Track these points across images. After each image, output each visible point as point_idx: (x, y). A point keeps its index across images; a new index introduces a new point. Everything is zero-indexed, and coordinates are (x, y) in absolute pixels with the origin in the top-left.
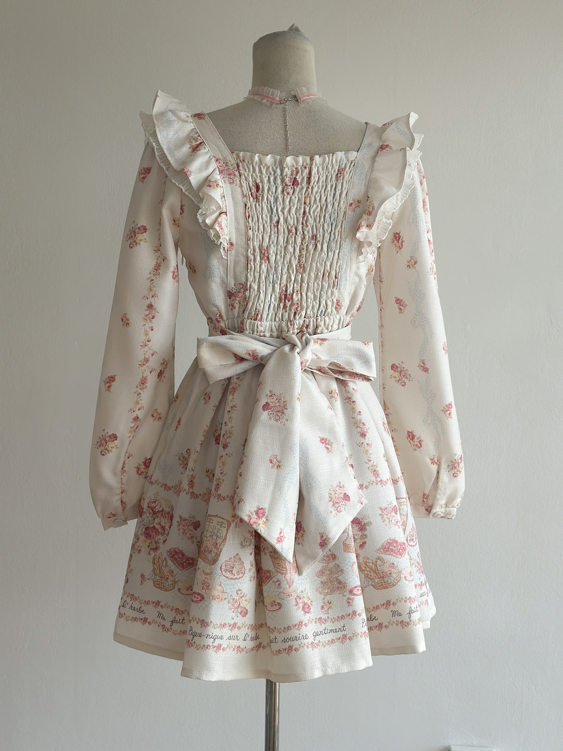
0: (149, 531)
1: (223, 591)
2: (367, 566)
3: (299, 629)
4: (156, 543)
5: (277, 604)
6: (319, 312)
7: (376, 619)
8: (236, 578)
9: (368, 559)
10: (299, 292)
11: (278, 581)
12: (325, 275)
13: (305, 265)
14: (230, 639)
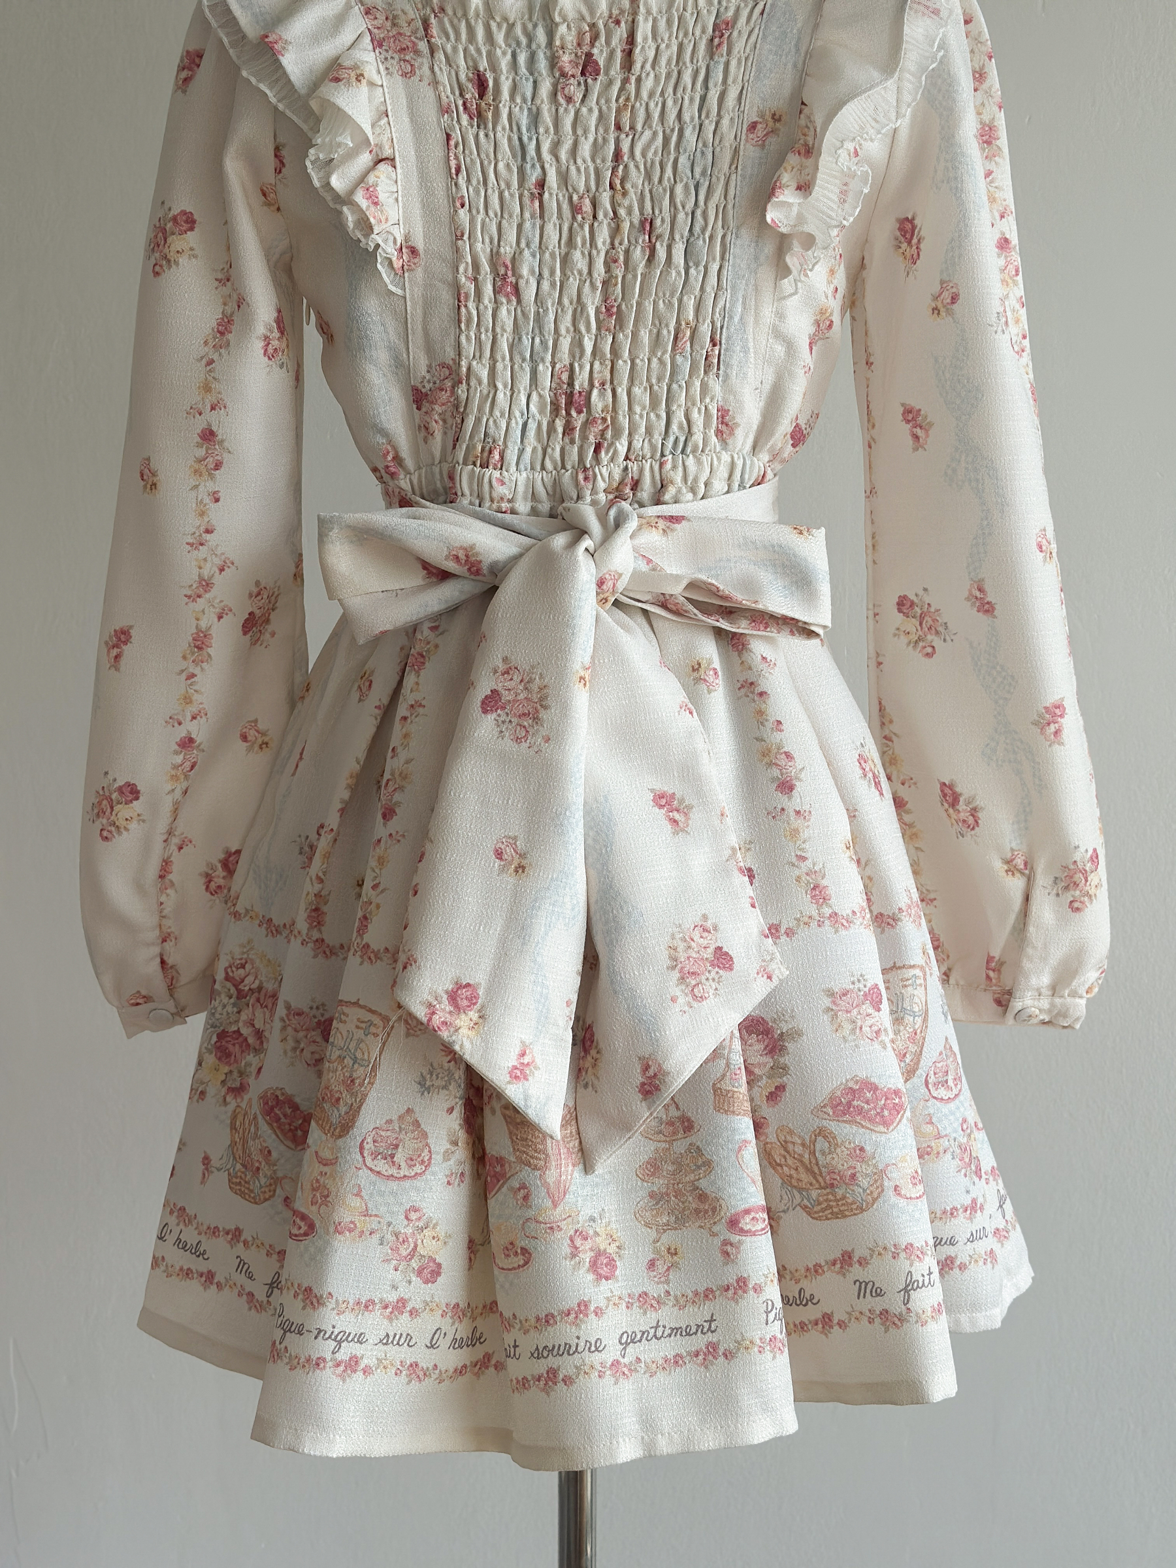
0: (227, 1042)
1: (367, 1210)
2: (788, 1152)
3: (576, 1323)
4: (241, 1074)
5: (519, 1251)
6: (670, 444)
7: (815, 1301)
8: (405, 1176)
9: (791, 1132)
10: (608, 386)
11: (523, 1186)
12: (680, 335)
13: (623, 306)
14: (386, 1344)
